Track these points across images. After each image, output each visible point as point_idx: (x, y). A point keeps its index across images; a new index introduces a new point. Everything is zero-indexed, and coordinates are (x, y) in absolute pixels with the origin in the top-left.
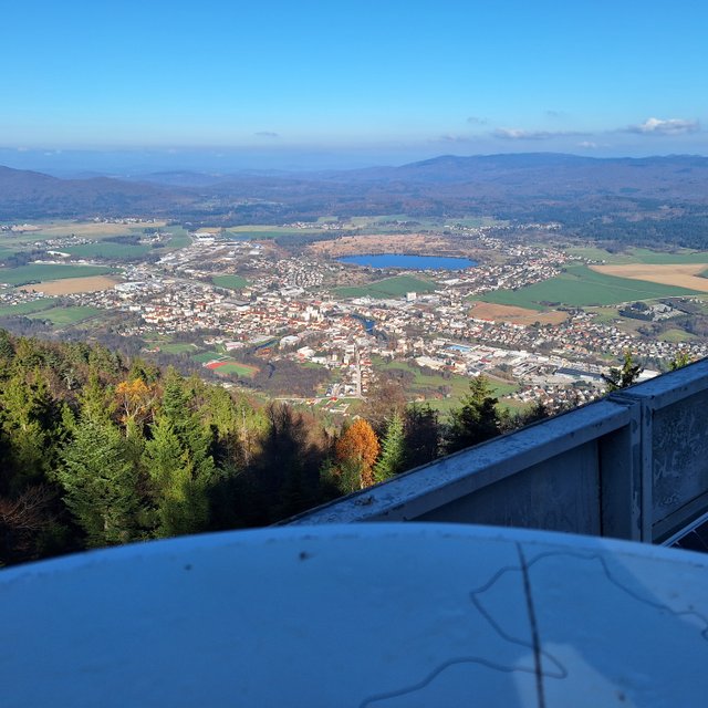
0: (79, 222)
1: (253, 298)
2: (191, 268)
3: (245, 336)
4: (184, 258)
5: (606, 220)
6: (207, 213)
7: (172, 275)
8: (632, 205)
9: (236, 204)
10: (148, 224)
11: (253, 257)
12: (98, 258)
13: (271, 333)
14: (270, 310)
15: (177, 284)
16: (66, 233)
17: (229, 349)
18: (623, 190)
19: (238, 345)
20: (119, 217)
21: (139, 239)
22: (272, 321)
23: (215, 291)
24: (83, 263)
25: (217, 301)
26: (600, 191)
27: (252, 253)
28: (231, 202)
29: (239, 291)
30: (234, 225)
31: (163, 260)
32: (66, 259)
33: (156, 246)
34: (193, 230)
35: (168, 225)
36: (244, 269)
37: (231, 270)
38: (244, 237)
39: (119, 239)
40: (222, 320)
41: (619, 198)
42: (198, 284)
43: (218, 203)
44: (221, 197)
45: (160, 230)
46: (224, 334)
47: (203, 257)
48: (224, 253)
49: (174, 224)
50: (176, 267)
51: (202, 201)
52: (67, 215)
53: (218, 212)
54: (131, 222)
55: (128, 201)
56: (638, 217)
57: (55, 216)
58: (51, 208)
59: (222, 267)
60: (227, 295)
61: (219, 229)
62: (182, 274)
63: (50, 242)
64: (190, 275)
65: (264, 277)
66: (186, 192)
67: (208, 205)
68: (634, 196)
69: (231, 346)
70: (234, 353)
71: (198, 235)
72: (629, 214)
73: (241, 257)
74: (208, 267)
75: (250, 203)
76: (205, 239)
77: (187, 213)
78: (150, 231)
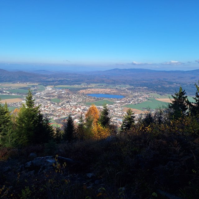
0: (13, 83)
1: (62, 105)
2: (45, 96)
3: (59, 116)
4: (43, 93)
5: (159, 87)
6: (50, 82)
7: (39, 98)
8: (166, 83)
9: (58, 80)
10: (33, 84)
11: (63, 94)
12: (18, 93)
13: (67, 115)
14: (67, 108)
15: (40, 101)
16: (9, 86)
17: (54, 119)
18: (164, 79)
19: (57, 118)
20: (25, 82)
21: (30, 88)
22: (67, 112)
23: (51, 103)
24: (13, 94)
25: (52, 106)
26: (157, 79)
27: (62, 92)
28: (57, 78)
29: (58, 103)
30: (58, 85)
31: (37, 94)
32: (8, 93)
33: (35, 90)
34: (46, 86)
35: (39, 85)
36: (60, 97)
37: (56, 97)
38: (60, 88)
39: (24, 88)
40: (53, 111)
41: (163, 81)
42: (46, 101)
43: (54, 79)
44: (54, 77)
45: (36, 86)
46: (53, 115)
47: (48, 94)
48: (54, 92)
49: (40, 84)
50: (40, 96)
51: (49, 78)
52: (10, 81)
53: (53, 81)
54: (28, 84)
55: (28, 78)
56: (168, 86)
57: (6, 81)
58: (5, 79)
59: (53, 96)
60: (55, 104)
61: (53, 86)
62: (42, 98)
63: (4, 88)
64: (44, 98)
65: (65, 99)
66: (44, 76)
67: (50, 80)
68: (166, 81)
70: (56, 121)
71: (47, 87)
72: (165, 85)
73: (59, 94)
74: (50, 96)
75: (62, 79)
76: (49, 89)
77: (44, 81)
78: (33, 86)
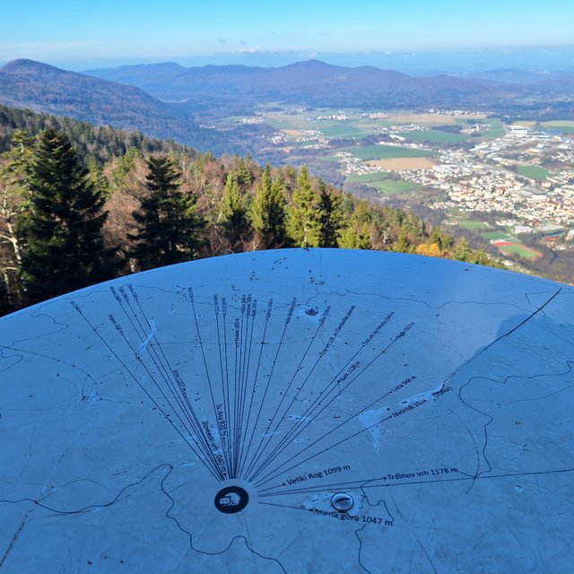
0: (417, 113)
1: (551, 189)
2: (500, 156)
3: (536, 222)
4: (495, 147)
6: (526, 108)
7: (481, 161)
9: (556, 100)
10: (472, 116)
11: (561, 150)
12: (425, 142)
13: (562, 223)
14: (566, 202)
15: (484, 169)
16: (405, 121)
17: (517, 232)
19: (527, 230)
20: (450, 110)
21: (461, 129)
22: (564, 212)
23: (517, 179)
24: (414, 146)
25: (516, 188)
27: (561, 147)
28: (552, 98)
29: (539, 181)
30: (550, 120)
31: (477, 147)
32: (402, 142)
33: (474, 135)
34: (509, 122)
35: (488, 117)
36: (549, 162)
37: (536, 162)
38: (556, 131)
39: (446, 128)
40: (518, 205)
42: (503, 172)
43: (539, 99)
44: (543, 93)
45: (480, 122)
46: (516, 217)
47: (514, 148)
48: (534, 145)
49: (494, 116)
50: (486, 154)
51: (525, 95)
52: (410, 107)
53: (537, 107)
54: (458, 113)
55: (460, 96)
57: (400, 107)
58: (399, 101)
59: (528, 158)
60: (527, 183)
61: (534, 123)
62: (491, 161)
63: (393, 128)
64: (497, 162)
65: (567, 170)
66: (511, 89)
67: (529, 101)
69: (520, 230)
70: (522, 236)
71: (512, 127)
73: (548, 150)
74: (515, 157)
75: (570, 100)
76: (519, 131)
77: (508, 108)
78: (472, 122)
